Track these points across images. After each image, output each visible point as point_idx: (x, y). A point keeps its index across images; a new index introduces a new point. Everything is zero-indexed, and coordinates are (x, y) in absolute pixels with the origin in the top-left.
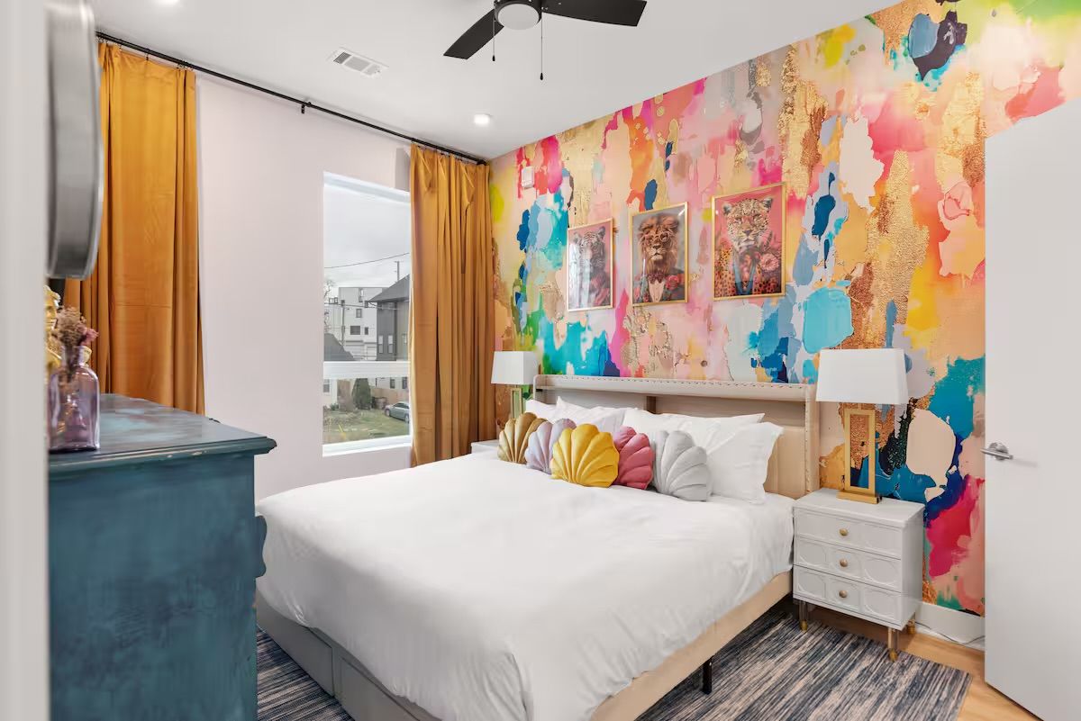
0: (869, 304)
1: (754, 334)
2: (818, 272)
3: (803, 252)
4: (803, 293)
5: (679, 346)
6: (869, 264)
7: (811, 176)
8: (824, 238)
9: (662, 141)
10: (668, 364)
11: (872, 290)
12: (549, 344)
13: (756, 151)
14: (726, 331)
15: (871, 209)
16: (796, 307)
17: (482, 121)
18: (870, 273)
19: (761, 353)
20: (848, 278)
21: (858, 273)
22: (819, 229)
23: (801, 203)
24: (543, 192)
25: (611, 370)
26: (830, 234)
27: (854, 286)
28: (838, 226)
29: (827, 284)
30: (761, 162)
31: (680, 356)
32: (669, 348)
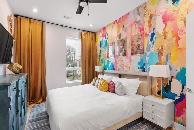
0: (162, 55)
1: (139, 62)
2: (151, 49)
3: (148, 45)
4: (148, 53)
5: (125, 65)
6: (162, 47)
7: (150, 29)
8: (152, 42)
9: (122, 25)
10: (123, 68)
11: (163, 52)
13: (139, 25)
14: (134, 61)
15: (162, 35)
16: (147, 57)
17: (91, 25)
18: (162, 48)
19: (140, 66)
20: (158, 50)
21: (160, 49)
22: (151, 40)
23: (148, 35)
24: (103, 37)
25: (114, 69)
26: (154, 41)
27: (159, 52)
28: (155, 39)
29: (153, 51)
30: (140, 27)
31: (125, 67)
32: (124, 65)
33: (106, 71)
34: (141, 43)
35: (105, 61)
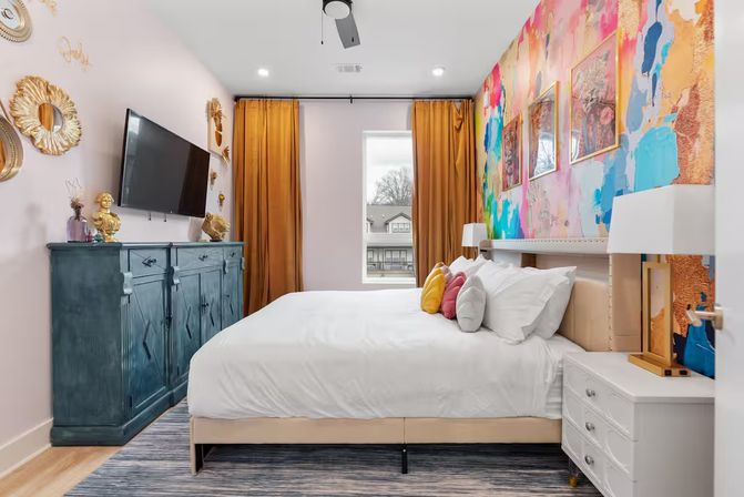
0: (695, 136)
1: (598, 190)
2: (647, 112)
3: (635, 94)
4: (634, 139)
5: (553, 211)
6: (695, 86)
7: (640, 10)
8: (652, 72)
9: (544, 36)
10: (547, 227)
11: (699, 117)
12: (495, 217)
13: (598, 11)
14: (580, 192)
15: (697, 17)
16: (629, 155)
17: (438, 72)
18: (697, 97)
19: (602, 210)
20: (674, 110)
21: (684, 102)
22: (646, 67)
23: (634, 42)
24: (494, 107)
25: (520, 235)
26: (657, 67)
27: (680, 118)
28: (664, 54)
29: (654, 123)
30: (603, 16)
31: (554, 219)
32: (548, 213)
33: (497, 244)
34: (607, 93)
35: (496, 203)
